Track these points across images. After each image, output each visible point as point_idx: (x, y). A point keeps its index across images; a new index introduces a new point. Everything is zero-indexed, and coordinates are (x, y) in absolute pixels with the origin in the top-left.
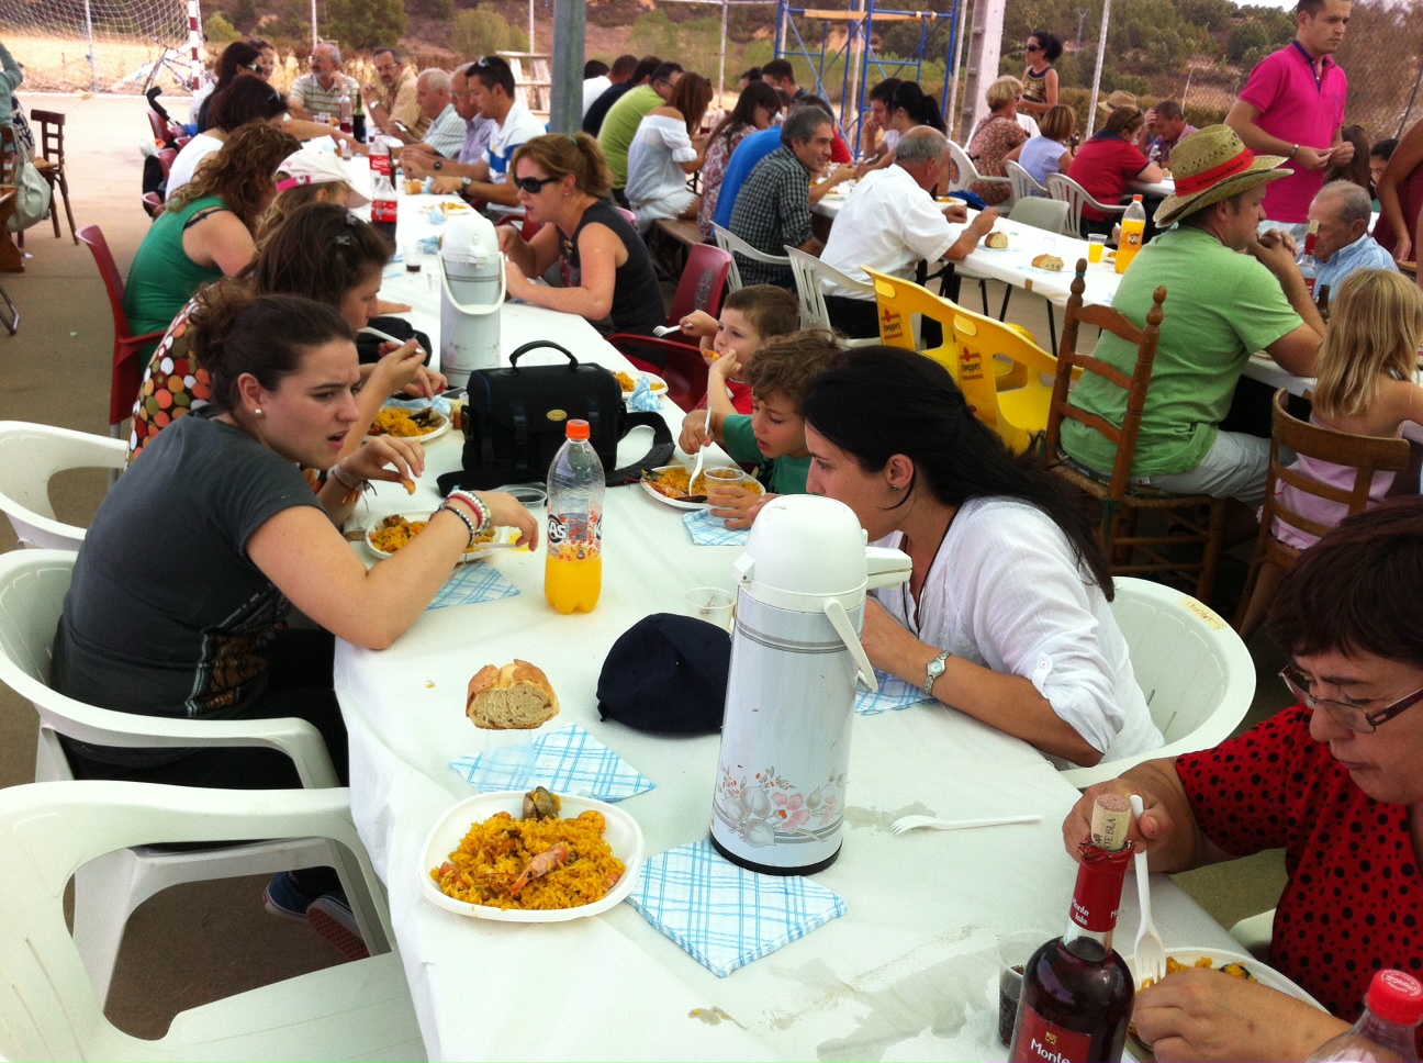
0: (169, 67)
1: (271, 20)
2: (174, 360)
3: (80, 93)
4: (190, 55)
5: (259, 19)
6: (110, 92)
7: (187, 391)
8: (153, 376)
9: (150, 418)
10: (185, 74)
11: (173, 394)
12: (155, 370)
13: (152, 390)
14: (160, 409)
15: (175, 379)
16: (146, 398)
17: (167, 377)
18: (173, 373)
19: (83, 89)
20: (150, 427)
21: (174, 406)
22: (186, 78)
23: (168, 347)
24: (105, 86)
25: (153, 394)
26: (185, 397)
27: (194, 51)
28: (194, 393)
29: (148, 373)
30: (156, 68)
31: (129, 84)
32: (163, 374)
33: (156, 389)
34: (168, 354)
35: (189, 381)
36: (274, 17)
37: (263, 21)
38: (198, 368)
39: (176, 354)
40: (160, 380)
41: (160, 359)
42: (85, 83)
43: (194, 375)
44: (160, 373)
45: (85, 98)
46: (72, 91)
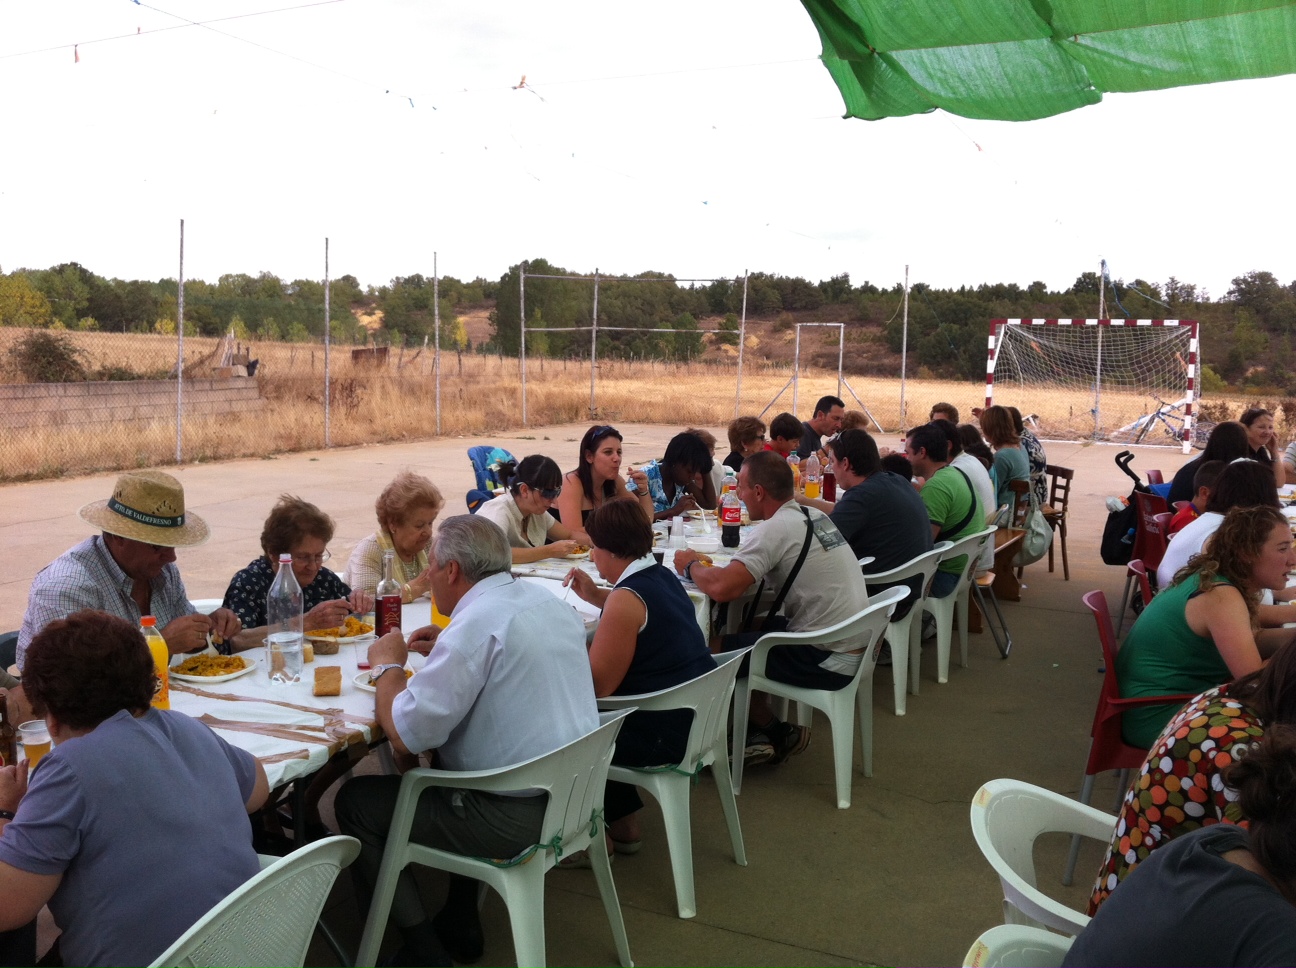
0: (1164, 421)
1: (1256, 371)
2: (1174, 760)
3: (1082, 441)
4: (1184, 409)
5: (1247, 370)
6: (1108, 440)
7: (1182, 791)
8: (1150, 771)
9: (1142, 810)
10: (1176, 426)
11: (1168, 792)
12: (1153, 766)
13: (1147, 785)
14: (1153, 804)
15: (1173, 778)
16: (1140, 790)
17: (1165, 775)
18: (1171, 773)
19: (1085, 438)
20: (1140, 819)
21: (1167, 804)
22: (1177, 429)
23: (1170, 746)
24: (1104, 435)
25: (1148, 789)
26: (1180, 798)
27: (1189, 407)
28: (1190, 795)
29: (1145, 768)
30: (1152, 420)
31: (1123, 433)
32: (1161, 771)
33: (1152, 785)
34: (1169, 753)
35: (1186, 783)
36: (1260, 369)
37: (1250, 372)
38: (1197, 771)
39: (1176, 754)
40: (1157, 777)
41: (1160, 757)
42: (1086, 433)
43: (1191, 778)
44: (1158, 769)
45: (1086, 445)
46: (1075, 439)
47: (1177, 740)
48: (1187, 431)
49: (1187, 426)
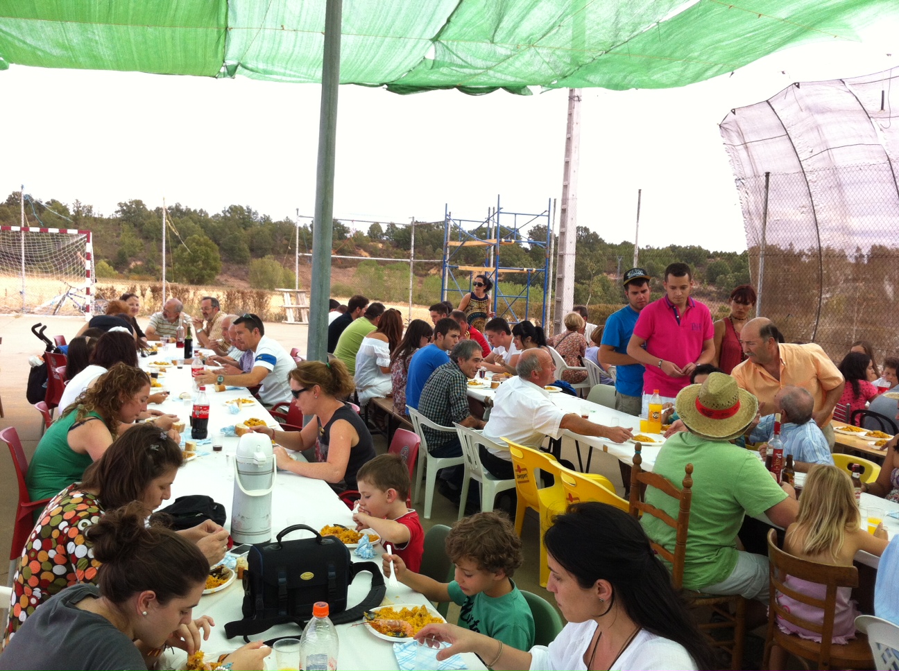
0: (72, 299)
1: (136, 264)
2: (42, 540)
3: (14, 314)
4: (85, 291)
5: (130, 264)
6: (33, 313)
7: (50, 560)
8: (28, 553)
9: (26, 581)
10: (81, 302)
11: (41, 563)
12: (29, 548)
13: (26, 562)
14: (32, 574)
15: (43, 552)
16: (22, 568)
17: (37, 552)
18: (41, 549)
19: (17, 312)
20: (25, 588)
21: (42, 571)
22: (81, 305)
23: (38, 532)
24: (30, 309)
25: (28, 565)
27: (88, 290)
28: (55, 561)
29: (24, 551)
30: (64, 299)
31: (44, 308)
32: (34, 550)
33: (29, 561)
34: (38, 536)
35: (52, 554)
36: (139, 263)
37: (132, 265)
38: (57, 544)
39: (43, 536)
40: (33, 555)
41: (32, 541)
42: (18, 308)
43: (54, 549)
44: (33, 549)
45: (17, 317)
46: (9, 313)
47: (42, 527)
48: (88, 307)
49: (88, 303)
